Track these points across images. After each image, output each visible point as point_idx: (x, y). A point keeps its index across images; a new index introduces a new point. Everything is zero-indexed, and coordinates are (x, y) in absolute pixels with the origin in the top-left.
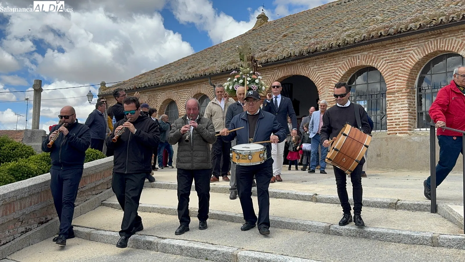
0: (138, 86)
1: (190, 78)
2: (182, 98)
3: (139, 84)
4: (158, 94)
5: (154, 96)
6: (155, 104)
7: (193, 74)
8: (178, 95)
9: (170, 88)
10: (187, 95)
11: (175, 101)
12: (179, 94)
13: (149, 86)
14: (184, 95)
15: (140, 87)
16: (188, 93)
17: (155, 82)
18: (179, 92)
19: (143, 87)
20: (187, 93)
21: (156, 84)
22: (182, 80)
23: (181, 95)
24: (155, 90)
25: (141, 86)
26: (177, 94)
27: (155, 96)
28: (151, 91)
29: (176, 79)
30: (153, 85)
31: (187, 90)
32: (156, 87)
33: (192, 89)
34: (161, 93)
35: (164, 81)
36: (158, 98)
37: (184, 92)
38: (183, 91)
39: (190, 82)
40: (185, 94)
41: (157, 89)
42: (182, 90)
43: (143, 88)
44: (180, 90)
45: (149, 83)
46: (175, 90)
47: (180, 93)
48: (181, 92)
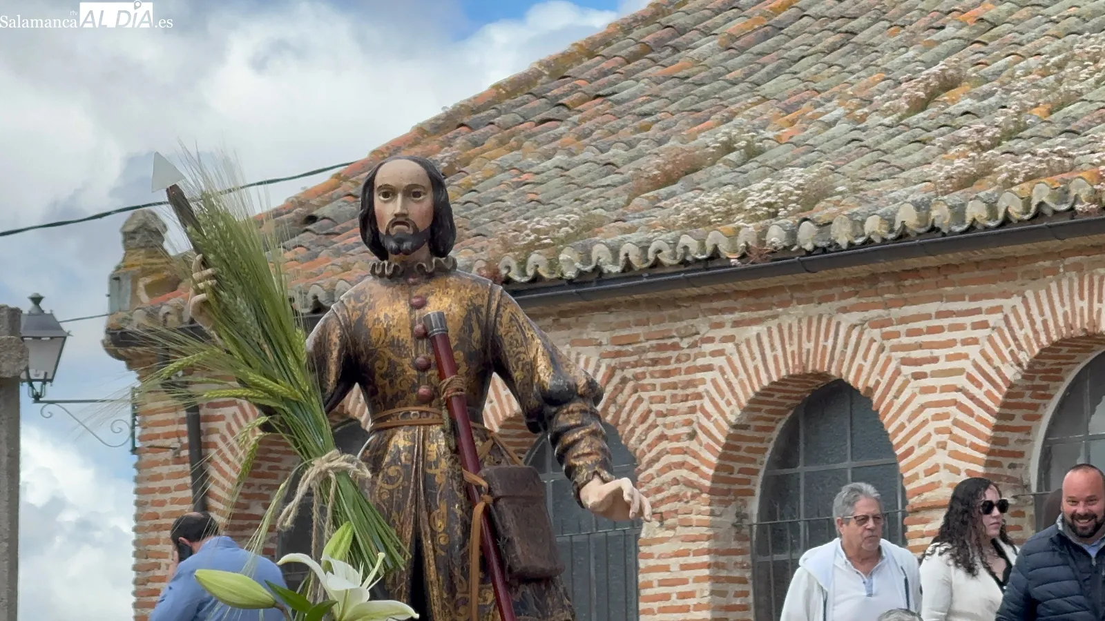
0: (522, 264)
1: (1007, 221)
2: (926, 368)
3: (530, 248)
4: (705, 330)
5: (660, 348)
6: (674, 413)
7: (1041, 193)
8: (895, 349)
9: (816, 286)
10: (974, 351)
11: (870, 391)
12: (905, 340)
13: (628, 266)
14: (951, 343)
15: (537, 278)
16: (981, 334)
17: (685, 240)
18: (903, 321)
19: (570, 274)
20: (969, 333)
21: (695, 253)
22: (934, 229)
23: (920, 346)
24: (674, 302)
25: (553, 264)
26: (886, 336)
27: (675, 347)
28: (635, 305)
29: (889, 220)
30: (666, 259)
31: (978, 311)
32: (689, 282)
33: (1016, 301)
34: (736, 324)
35: (775, 236)
36: (709, 368)
37: (945, 322)
38: (940, 315)
39: (1007, 250)
40: (959, 335)
41: (695, 291)
42: (932, 307)
43: (571, 282)
44: (906, 302)
45: (630, 249)
46: (865, 308)
47: (910, 333)
48: (922, 325)
